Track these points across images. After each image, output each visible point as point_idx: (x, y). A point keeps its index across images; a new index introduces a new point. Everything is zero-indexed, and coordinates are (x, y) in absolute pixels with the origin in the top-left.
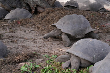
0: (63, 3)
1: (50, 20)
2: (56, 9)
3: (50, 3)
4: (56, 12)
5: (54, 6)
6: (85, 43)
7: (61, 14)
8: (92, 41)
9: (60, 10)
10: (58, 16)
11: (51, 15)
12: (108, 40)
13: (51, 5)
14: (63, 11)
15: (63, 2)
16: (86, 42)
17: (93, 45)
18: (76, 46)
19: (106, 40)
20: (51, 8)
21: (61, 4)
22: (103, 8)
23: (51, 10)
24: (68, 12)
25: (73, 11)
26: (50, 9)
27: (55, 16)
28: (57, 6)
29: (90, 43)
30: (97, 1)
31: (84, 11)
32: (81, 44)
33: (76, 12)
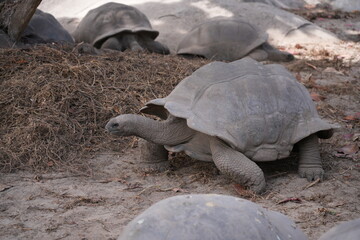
0: (71, 21)
1: (8, 109)
2: (36, 50)
3: (7, 23)
4: (40, 68)
5: (31, 36)
6: (182, 217)
7: (65, 76)
8: (217, 208)
9: (58, 58)
10: (48, 86)
11: (15, 81)
12: (293, 196)
13: (14, 31)
14: (75, 62)
15: (70, 15)
16: (189, 214)
17: (222, 225)
18: (139, 231)
19: (284, 197)
20: (14, 48)
21: (65, 27)
22: (265, 46)
23: (12, 58)
24: (99, 63)
25: (121, 59)
26: (8, 53)
27: (31, 86)
28: (45, 38)
29: (204, 216)
30: (236, 13)
31: (176, 59)
32: (163, 222)
33: (136, 66)
